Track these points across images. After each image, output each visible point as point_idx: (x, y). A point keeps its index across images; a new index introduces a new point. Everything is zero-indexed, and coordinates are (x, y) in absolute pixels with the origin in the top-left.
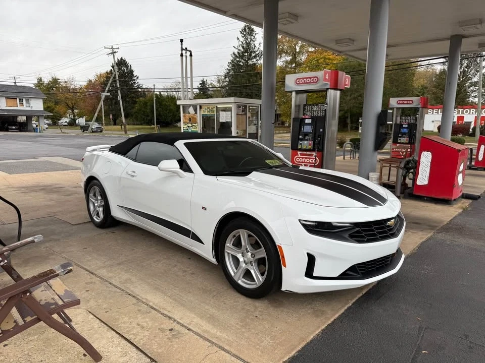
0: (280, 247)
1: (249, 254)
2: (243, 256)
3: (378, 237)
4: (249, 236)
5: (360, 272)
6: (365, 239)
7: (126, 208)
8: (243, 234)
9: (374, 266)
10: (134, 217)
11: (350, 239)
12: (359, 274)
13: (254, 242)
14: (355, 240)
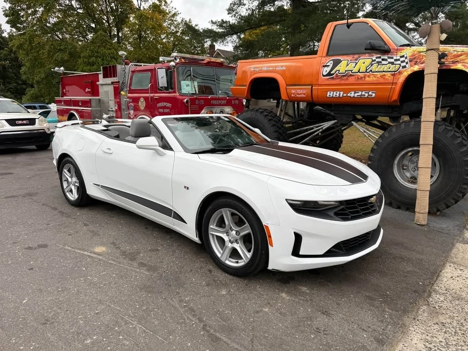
0: (267, 227)
1: (234, 232)
2: (228, 235)
3: (361, 214)
4: (233, 214)
5: (344, 248)
6: (350, 217)
7: (102, 187)
8: (226, 213)
9: (357, 242)
10: (111, 196)
11: (335, 217)
12: (343, 251)
13: (237, 220)
14: (340, 218)
